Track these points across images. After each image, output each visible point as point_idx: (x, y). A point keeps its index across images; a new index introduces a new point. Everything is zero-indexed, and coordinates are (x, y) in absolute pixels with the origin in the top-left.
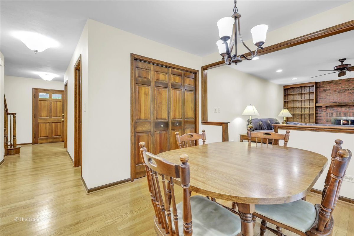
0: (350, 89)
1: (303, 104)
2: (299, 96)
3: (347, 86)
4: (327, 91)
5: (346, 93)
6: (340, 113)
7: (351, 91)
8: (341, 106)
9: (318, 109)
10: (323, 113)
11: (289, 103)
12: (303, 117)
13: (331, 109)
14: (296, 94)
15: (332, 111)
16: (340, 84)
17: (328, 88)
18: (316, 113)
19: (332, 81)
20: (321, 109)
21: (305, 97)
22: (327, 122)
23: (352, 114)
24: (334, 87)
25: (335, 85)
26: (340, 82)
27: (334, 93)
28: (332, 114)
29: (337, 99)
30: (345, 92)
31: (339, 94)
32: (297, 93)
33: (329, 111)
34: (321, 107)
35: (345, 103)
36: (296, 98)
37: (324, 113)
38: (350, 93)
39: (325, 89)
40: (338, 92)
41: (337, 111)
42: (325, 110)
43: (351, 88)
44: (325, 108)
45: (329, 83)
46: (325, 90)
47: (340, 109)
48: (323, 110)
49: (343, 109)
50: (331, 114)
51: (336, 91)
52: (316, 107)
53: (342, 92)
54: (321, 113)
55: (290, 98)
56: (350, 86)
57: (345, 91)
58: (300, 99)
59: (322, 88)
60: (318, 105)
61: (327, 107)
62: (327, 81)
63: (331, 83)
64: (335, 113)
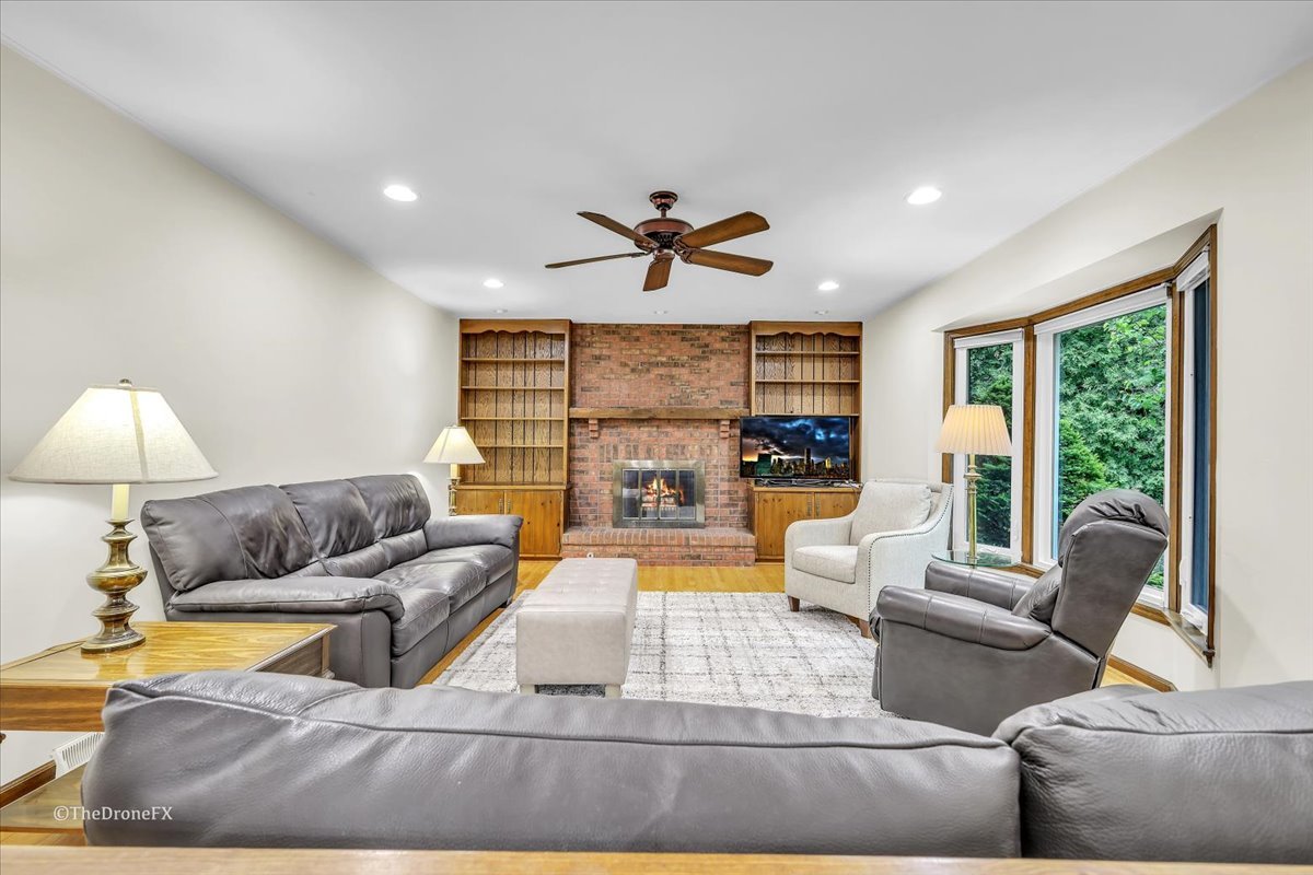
0: (663, 364)
1: (529, 406)
2: (519, 374)
3: (655, 352)
4: (602, 363)
5: (652, 376)
6: (636, 448)
7: (662, 371)
8: (640, 419)
9: (577, 430)
10: (590, 445)
11: (481, 397)
12: (529, 461)
13: (614, 431)
14: (507, 363)
15: (616, 440)
16: (637, 339)
17: (605, 352)
18: (571, 447)
19: (617, 326)
20: (584, 430)
21: (538, 379)
22: (601, 479)
23: (665, 450)
24: (621, 350)
25: (623, 344)
26: (637, 334)
27: (621, 371)
28: (615, 448)
29: (629, 396)
30: (648, 371)
31: (633, 376)
32: (511, 359)
33: (609, 436)
34: (584, 421)
35: (649, 411)
36: (507, 379)
37: (592, 446)
38: (662, 375)
39: (597, 353)
40: (633, 370)
41: (628, 440)
42: (596, 435)
43: (664, 359)
44: (596, 428)
45: (608, 333)
46: (598, 358)
47: (634, 432)
48: (591, 435)
49: (644, 433)
50: (611, 448)
51: (626, 365)
52: (571, 421)
53: (641, 371)
54: (583, 447)
55: (485, 379)
56: (661, 352)
57: (649, 366)
58: (519, 385)
59: (587, 350)
60: (578, 412)
61: (601, 421)
62: (603, 325)
63: (614, 332)
64: (621, 448)
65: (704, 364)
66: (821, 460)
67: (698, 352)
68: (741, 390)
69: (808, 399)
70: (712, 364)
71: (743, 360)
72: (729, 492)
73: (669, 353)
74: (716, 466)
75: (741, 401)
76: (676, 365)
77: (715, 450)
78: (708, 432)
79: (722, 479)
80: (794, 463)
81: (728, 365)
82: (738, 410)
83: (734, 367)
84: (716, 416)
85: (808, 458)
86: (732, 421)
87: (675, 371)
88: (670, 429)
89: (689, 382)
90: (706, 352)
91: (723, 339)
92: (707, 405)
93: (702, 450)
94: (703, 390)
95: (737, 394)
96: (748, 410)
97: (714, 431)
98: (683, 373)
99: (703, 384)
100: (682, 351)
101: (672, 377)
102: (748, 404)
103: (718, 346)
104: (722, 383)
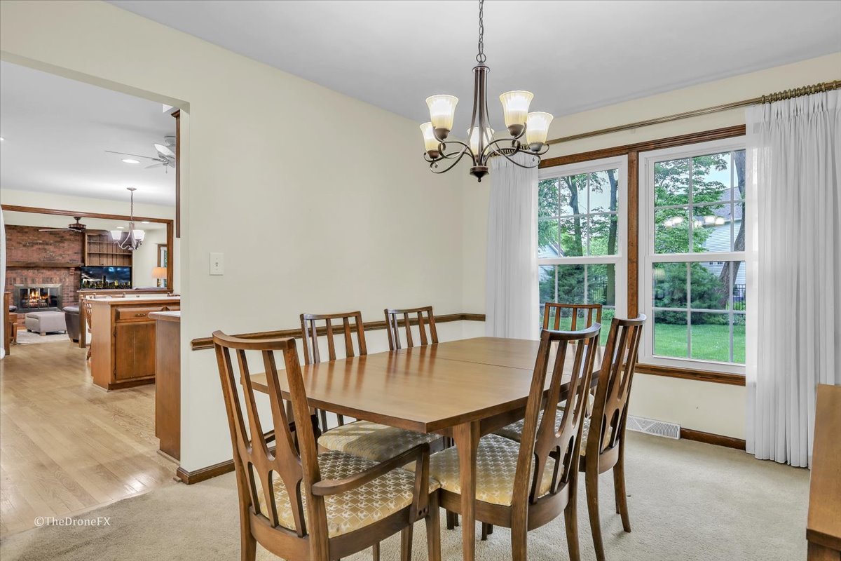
0: (40, 244)
3: (35, 238)
5: (34, 248)
6: (26, 279)
7: (40, 246)
8: (28, 267)
13: (13, 272)
15: (14, 275)
16: (26, 232)
19: (15, 226)
23: (41, 280)
24: (17, 237)
25: (19, 234)
26: (26, 230)
27: (17, 245)
28: (15, 279)
29: (22, 257)
30: (32, 246)
31: (24, 248)
35: (34, 263)
38: (40, 248)
40: (24, 246)
41: (22, 275)
43: (41, 242)
47: (25, 272)
49: (30, 273)
51: (20, 243)
53: (28, 246)
56: (39, 239)
57: (33, 244)
64: (18, 279)
65: (61, 245)
66: (112, 281)
67: (59, 239)
68: (80, 256)
69: (110, 260)
70: (66, 244)
71: (80, 244)
72: (74, 296)
73: (43, 239)
74: (67, 286)
75: (80, 260)
76: (47, 244)
77: (67, 280)
78: (64, 272)
79: (71, 291)
80: (96, 283)
81: (73, 245)
82: (79, 264)
83: (77, 247)
84: (68, 266)
85: (105, 280)
86: (76, 268)
87: (46, 247)
88: (44, 271)
89: (53, 252)
90: (62, 240)
91: (71, 235)
92: (63, 261)
93: (61, 280)
94: (61, 255)
95: (78, 257)
96: (83, 264)
97: (66, 272)
98: (51, 248)
99: (61, 252)
100: (51, 239)
101: (45, 249)
102: (83, 261)
103: (68, 237)
104: (70, 252)
